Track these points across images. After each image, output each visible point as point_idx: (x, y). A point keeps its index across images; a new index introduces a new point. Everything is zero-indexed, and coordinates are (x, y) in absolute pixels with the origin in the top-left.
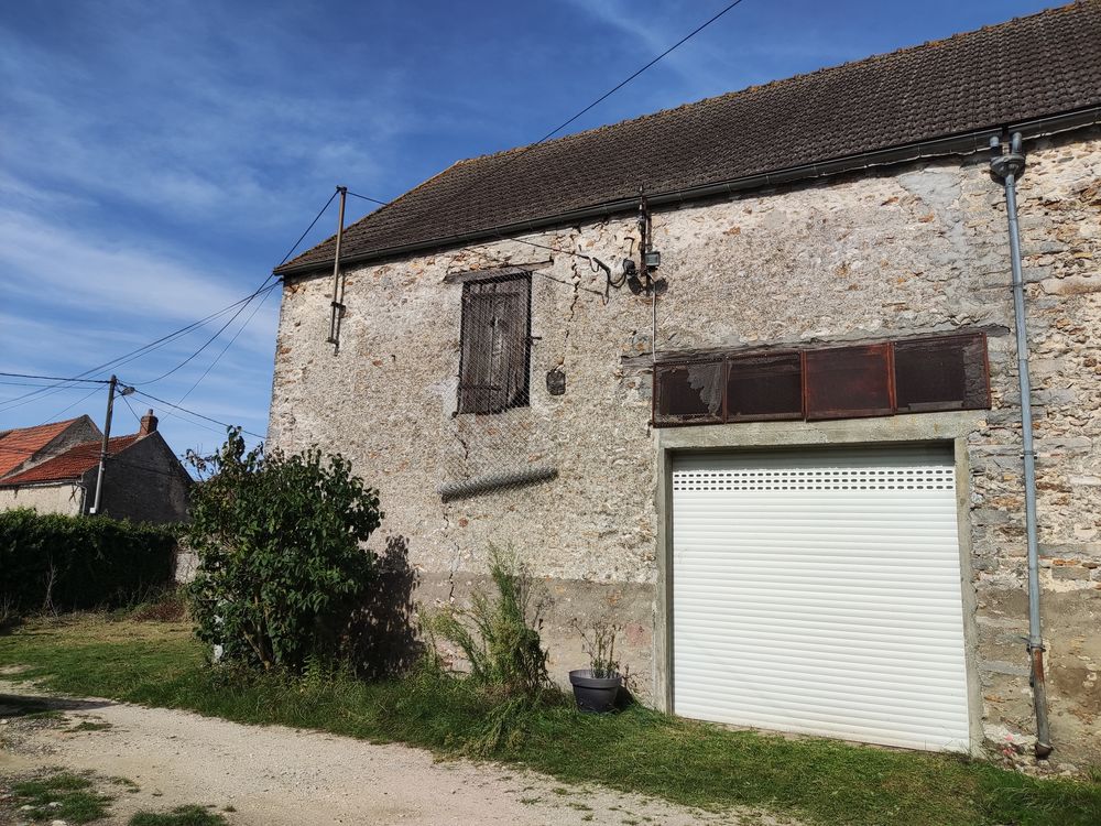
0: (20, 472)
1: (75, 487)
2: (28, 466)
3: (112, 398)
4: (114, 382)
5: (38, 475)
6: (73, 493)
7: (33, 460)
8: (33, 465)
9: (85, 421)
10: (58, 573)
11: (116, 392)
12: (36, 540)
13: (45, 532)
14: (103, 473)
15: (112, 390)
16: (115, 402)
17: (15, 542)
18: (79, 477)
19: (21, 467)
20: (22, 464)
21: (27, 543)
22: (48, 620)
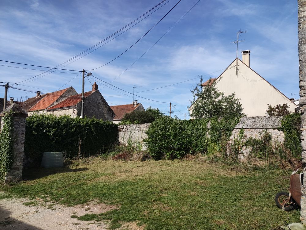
0: (53, 106)
1: (74, 109)
3: (84, 77)
4: (84, 71)
5: (60, 106)
6: (74, 111)
7: (57, 102)
8: (57, 103)
9: (71, 88)
10: (82, 141)
11: (85, 76)
12: (72, 128)
13: (75, 125)
14: (83, 104)
15: (84, 74)
16: (85, 79)
17: (65, 129)
18: (75, 106)
19: (53, 104)
20: (53, 103)
21: (69, 129)
22: (81, 161)
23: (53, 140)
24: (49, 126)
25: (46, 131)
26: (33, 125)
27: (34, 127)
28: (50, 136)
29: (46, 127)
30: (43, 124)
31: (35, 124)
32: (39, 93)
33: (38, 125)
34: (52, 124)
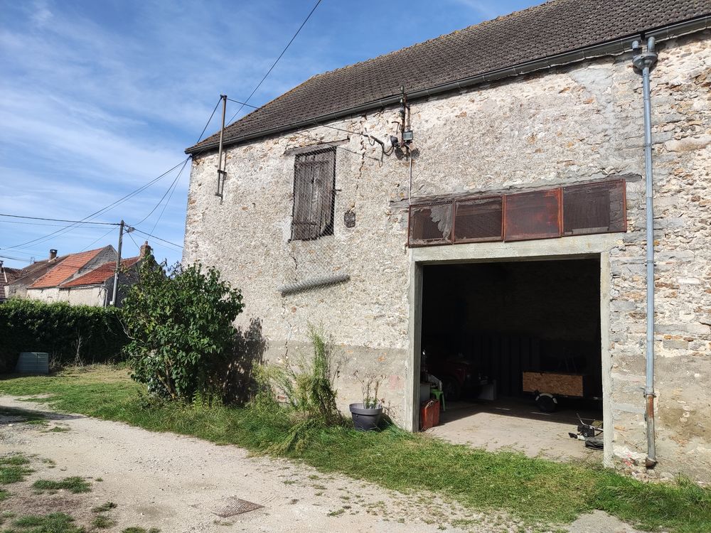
0: (72, 280)
1: (101, 289)
2: (77, 276)
3: (121, 234)
4: (122, 224)
5: (82, 282)
6: (100, 292)
7: (79, 273)
8: (79, 276)
9: (110, 248)
10: (83, 341)
11: (124, 231)
12: (70, 320)
13: (74, 316)
14: (118, 280)
15: (122, 229)
16: (123, 237)
17: (57, 321)
18: (103, 283)
19: (72, 277)
20: (73, 275)
21: (64, 322)
22: (77, 368)
23: (38, 335)
24: (32, 316)
25: (28, 324)
26: (9, 314)
27: (10, 317)
28: (33, 330)
29: (27, 318)
30: (23, 312)
31: (12, 313)
32: (54, 253)
33: (16, 315)
34: (36, 313)
